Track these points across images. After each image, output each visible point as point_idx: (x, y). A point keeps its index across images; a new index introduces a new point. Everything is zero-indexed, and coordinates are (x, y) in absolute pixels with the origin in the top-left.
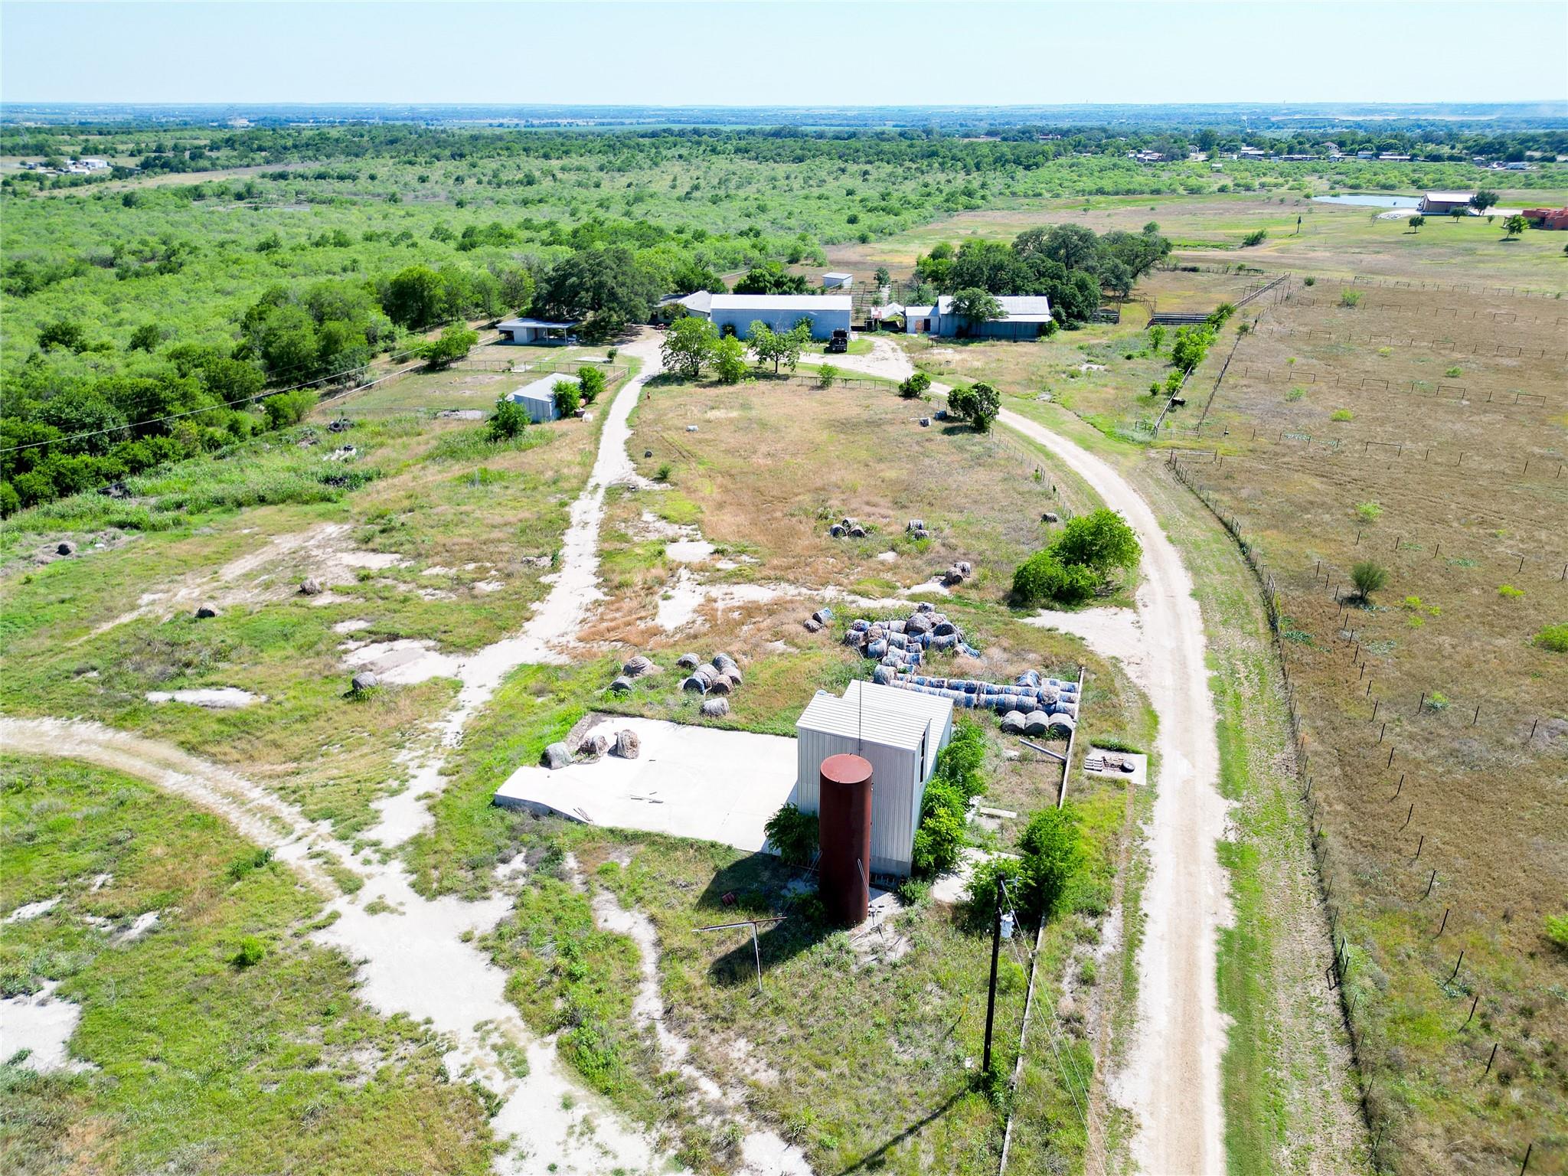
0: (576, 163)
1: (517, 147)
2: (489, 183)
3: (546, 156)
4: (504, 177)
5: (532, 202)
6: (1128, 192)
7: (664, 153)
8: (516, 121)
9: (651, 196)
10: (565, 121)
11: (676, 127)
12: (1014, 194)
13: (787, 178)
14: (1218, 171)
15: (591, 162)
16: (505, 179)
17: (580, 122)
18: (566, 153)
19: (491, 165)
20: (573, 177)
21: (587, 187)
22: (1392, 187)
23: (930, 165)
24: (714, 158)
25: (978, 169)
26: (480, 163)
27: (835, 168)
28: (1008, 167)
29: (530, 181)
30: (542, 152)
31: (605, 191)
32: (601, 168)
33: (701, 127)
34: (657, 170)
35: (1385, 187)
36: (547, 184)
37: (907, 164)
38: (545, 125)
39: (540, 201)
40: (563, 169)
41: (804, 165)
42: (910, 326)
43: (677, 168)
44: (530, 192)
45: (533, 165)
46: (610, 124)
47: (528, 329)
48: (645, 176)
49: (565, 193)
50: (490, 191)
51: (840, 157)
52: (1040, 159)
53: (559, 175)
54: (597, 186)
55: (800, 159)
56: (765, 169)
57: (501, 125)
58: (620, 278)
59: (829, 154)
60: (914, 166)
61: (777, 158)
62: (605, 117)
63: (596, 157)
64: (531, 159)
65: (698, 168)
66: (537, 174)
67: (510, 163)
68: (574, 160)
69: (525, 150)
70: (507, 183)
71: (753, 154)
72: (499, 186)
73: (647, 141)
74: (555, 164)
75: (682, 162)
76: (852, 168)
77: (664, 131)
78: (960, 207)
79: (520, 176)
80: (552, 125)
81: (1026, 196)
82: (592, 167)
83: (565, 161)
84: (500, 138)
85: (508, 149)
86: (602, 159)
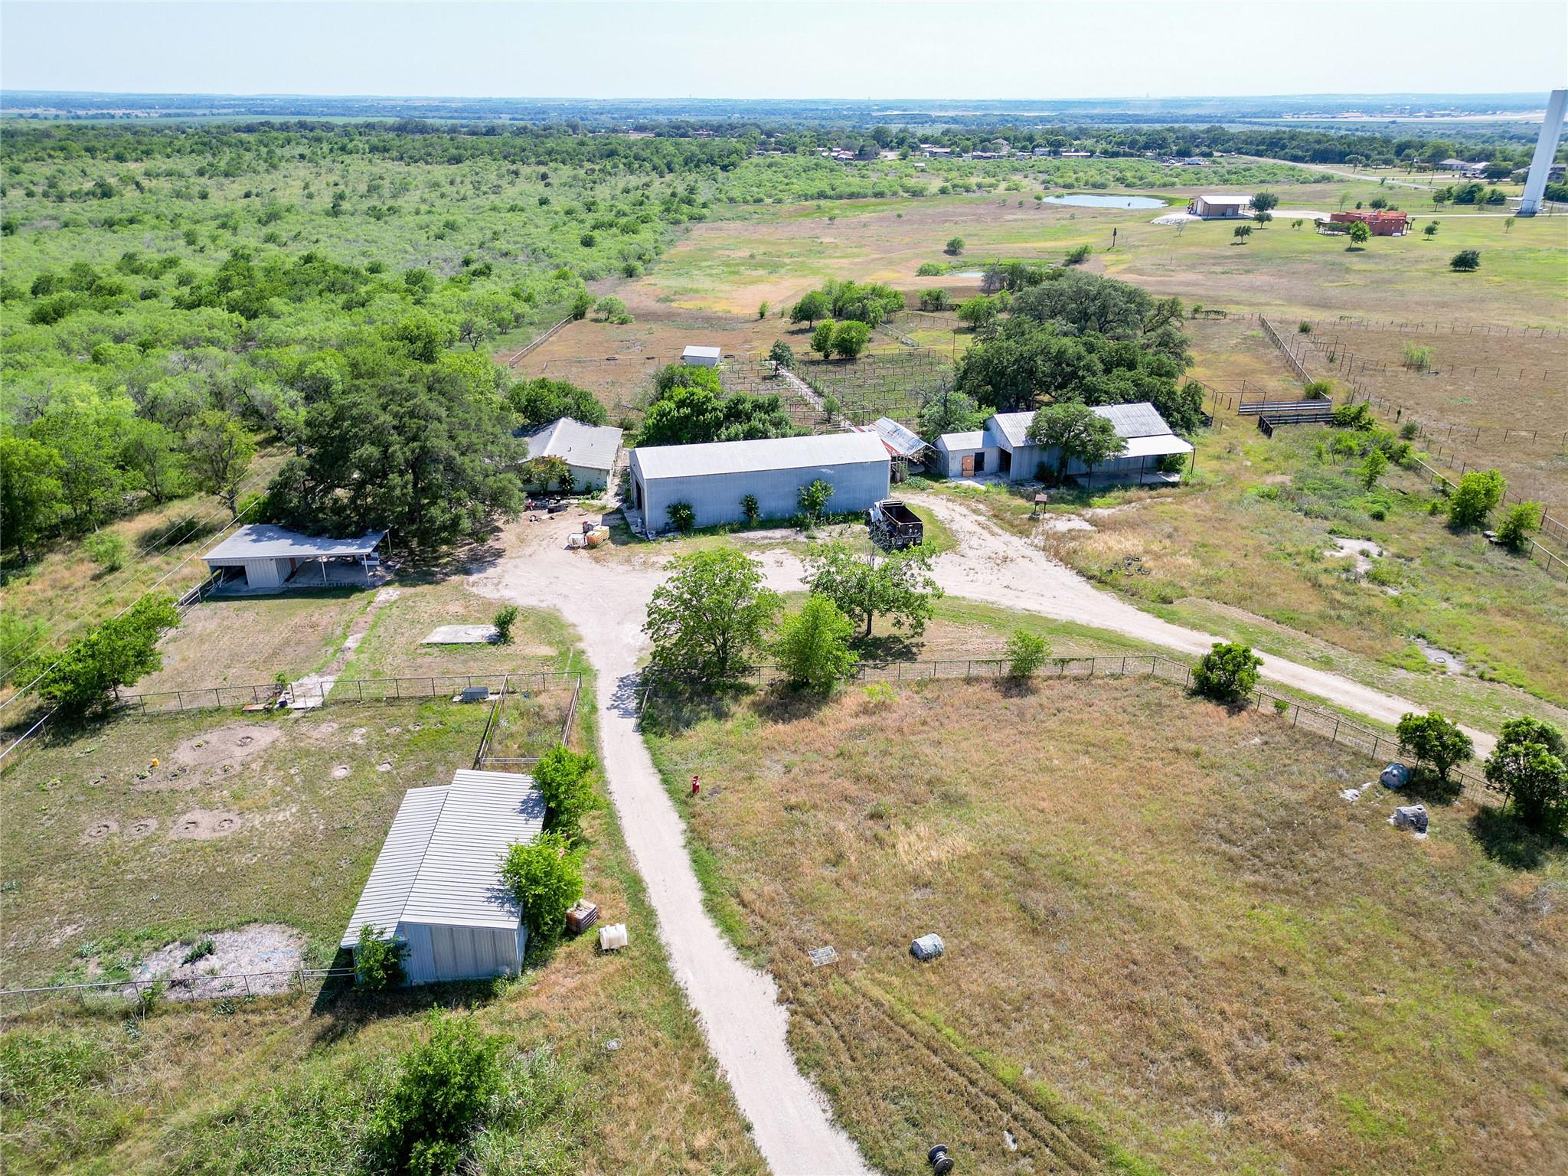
0: (164, 167)
1: (75, 146)
2: (45, 195)
3: (120, 158)
4: (66, 186)
5: (120, 222)
6: (852, 196)
7: (279, 152)
8: (53, 111)
9: (288, 210)
10: (119, 112)
11: (277, 120)
12: (731, 200)
13: (452, 183)
14: (923, 171)
15: (186, 164)
16: (68, 190)
17: (138, 112)
18: (147, 153)
19: (46, 170)
20: (165, 185)
21: (189, 198)
22: (1103, 186)
23: (615, 166)
24: (347, 159)
25: (671, 170)
26: (26, 167)
27: (504, 170)
28: (703, 167)
29: (106, 193)
30: (112, 152)
31: (218, 202)
32: (201, 173)
33: (309, 119)
34: (277, 175)
35: (1095, 186)
36: (130, 194)
37: (588, 165)
38: (94, 117)
39: (131, 221)
40: (148, 174)
41: (465, 167)
42: (954, 466)
43: (303, 171)
44: (109, 208)
45: (105, 170)
46: (178, 115)
47: (280, 561)
48: (266, 182)
49: (163, 208)
50: (50, 207)
51: (505, 158)
52: (734, 158)
53: (145, 183)
54: (204, 196)
55: (457, 160)
56: (419, 173)
57: (35, 116)
58: (463, 438)
59: (491, 154)
60: (597, 167)
61: (427, 158)
62: (168, 107)
63: (187, 159)
64: (98, 162)
65: (331, 170)
66: (112, 181)
67: (68, 167)
68: (160, 163)
69: (87, 150)
70: (72, 195)
71: (395, 154)
72: (61, 199)
73: (251, 138)
74: (134, 168)
75: (305, 163)
76: (525, 170)
77: (262, 124)
78: (685, 218)
79: (88, 186)
80: (103, 116)
81: (745, 202)
82: (187, 172)
83: (148, 164)
84: (47, 134)
85: (62, 149)
86: (202, 162)
